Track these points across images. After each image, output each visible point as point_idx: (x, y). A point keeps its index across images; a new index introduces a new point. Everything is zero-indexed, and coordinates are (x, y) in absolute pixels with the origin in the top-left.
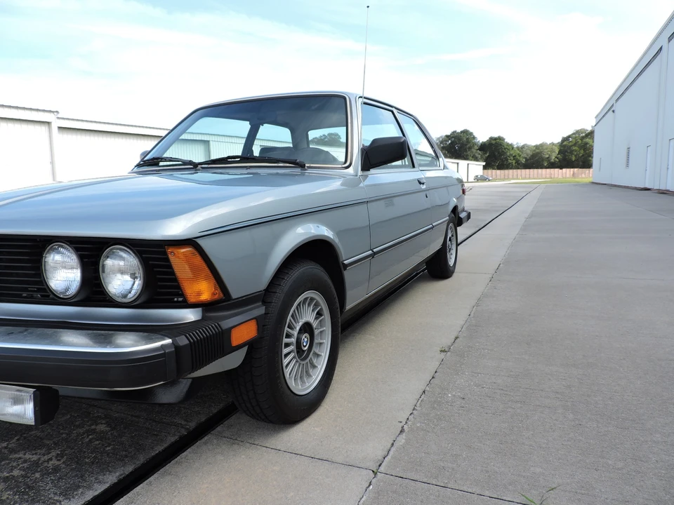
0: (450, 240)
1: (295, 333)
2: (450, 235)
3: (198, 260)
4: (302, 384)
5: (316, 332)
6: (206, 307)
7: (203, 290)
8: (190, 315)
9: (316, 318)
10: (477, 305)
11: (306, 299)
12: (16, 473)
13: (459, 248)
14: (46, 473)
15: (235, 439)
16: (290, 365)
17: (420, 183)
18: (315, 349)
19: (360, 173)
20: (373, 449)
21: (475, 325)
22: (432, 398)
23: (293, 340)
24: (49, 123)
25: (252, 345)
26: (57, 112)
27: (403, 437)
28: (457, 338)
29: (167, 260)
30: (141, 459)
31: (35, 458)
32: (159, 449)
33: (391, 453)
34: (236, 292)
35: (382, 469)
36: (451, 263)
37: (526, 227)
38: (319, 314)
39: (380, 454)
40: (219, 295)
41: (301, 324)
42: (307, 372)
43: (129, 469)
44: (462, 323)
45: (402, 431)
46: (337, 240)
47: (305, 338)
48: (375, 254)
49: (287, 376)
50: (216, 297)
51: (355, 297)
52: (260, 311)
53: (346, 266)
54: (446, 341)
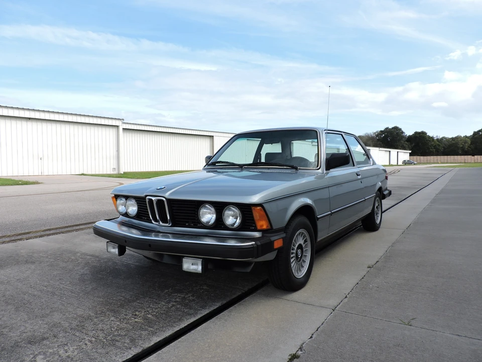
0: (377, 208)
1: (296, 249)
2: (377, 205)
3: (263, 213)
4: (298, 274)
5: (304, 250)
6: (263, 231)
7: (263, 224)
8: (257, 234)
9: (304, 243)
10: (392, 246)
11: (300, 233)
12: (178, 300)
13: (383, 214)
14: (190, 301)
17: (358, 175)
18: (303, 258)
19: (325, 172)
20: (333, 302)
21: (388, 257)
22: (361, 287)
23: (295, 251)
24: (117, 126)
25: (280, 250)
26: (123, 119)
27: (346, 300)
28: (377, 262)
29: (251, 212)
30: (228, 299)
31: (183, 296)
32: (234, 296)
33: (341, 304)
34: (274, 227)
35: (336, 309)
36: (378, 222)
37: (434, 201)
38: (305, 241)
39: (336, 305)
40: (269, 227)
41: (297, 246)
42: (300, 268)
43: (225, 302)
44: (382, 254)
45: (346, 297)
46: (314, 205)
47: (299, 251)
48: (332, 213)
49: (292, 267)
50: (268, 228)
51: (322, 236)
52: (284, 235)
53: (318, 219)
54: (372, 262)
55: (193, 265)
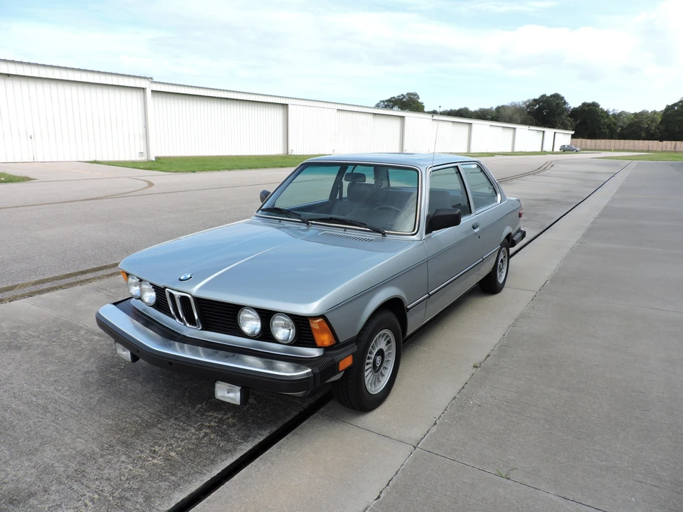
0: (502, 261)
1: (373, 356)
2: (501, 257)
3: (325, 325)
4: (375, 388)
5: (385, 359)
6: (326, 349)
7: (325, 339)
8: (315, 352)
9: (387, 345)
10: (513, 325)
11: (380, 335)
12: (213, 424)
14: (229, 426)
15: (334, 418)
16: (368, 375)
17: (474, 228)
18: (384, 365)
19: (424, 237)
20: (416, 433)
22: (459, 404)
23: (371, 361)
24: (144, 89)
25: (347, 370)
26: (151, 78)
27: (434, 429)
28: (488, 356)
29: (309, 324)
30: (280, 424)
31: (220, 416)
32: (289, 419)
33: (426, 437)
34: (342, 339)
35: (419, 446)
36: (501, 281)
38: (389, 342)
39: (420, 437)
40: (334, 342)
41: (377, 350)
42: (378, 379)
43: (274, 429)
44: (496, 342)
45: (435, 424)
46: (406, 299)
47: (379, 358)
48: (430, 296)
49: (366, 382)
50: (332, 343)
51: (412, 327)
52: (355, 349)
53: (408, 310)
54: (479, 357)
55: (228, 394)
